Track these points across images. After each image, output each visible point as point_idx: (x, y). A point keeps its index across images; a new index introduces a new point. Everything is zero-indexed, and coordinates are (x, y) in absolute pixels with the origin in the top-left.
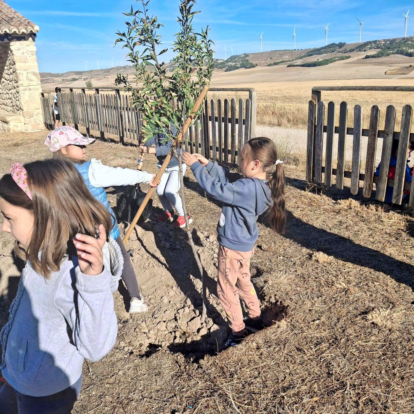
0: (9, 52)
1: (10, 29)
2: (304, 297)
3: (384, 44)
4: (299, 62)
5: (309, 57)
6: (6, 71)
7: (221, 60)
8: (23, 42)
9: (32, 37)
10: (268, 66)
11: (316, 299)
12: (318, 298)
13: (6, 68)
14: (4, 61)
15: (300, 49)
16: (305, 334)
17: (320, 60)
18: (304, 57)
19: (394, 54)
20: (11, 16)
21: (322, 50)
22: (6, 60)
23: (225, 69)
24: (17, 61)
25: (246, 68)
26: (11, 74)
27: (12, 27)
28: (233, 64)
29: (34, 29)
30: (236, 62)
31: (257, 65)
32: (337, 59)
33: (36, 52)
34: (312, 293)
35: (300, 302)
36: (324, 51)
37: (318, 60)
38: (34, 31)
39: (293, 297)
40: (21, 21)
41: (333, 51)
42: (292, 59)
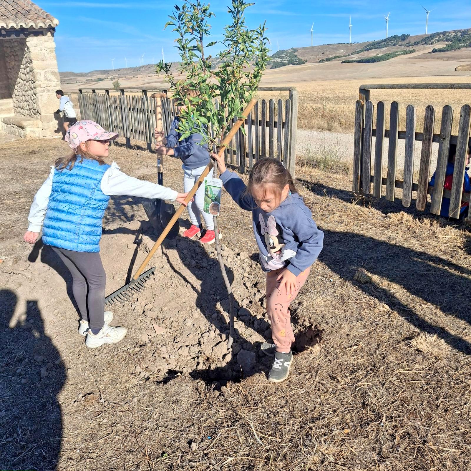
0: (26, 49)
1: (27, 23)
2: (342, 320)
3: (454, 36)
4: (356, 57)
5: (367, 52)
8: (41, 38)
9: (50, 32)
10: (320, 62)
11: (355, 322)
12: (358, 321)
13: (22, 66)
14: (20, 58)
15: (356, 43)
16: (340, 360)
17: (380, 55)
18: (362, 51)
19: (466, 47)
20: (27, 9)
21: (383, 44)
22: (23, 58)
23: (270, 66)
24: (34, 59)
25: (294, 65)
26: (28, 73)
27: (29, 21)
28: (279, 60)
29: (52, 23)
30: (283, 57)
31: (306, 61)
32: (399, 53)
33: (55, 48)
34: (352, 316)
35: (337, 326)
36: (384, 44)
37: (378, 54)
38: (52, 25)
39: (330, 321)
40: (39, 13)
41: (395, 45)
42: (347, 54)
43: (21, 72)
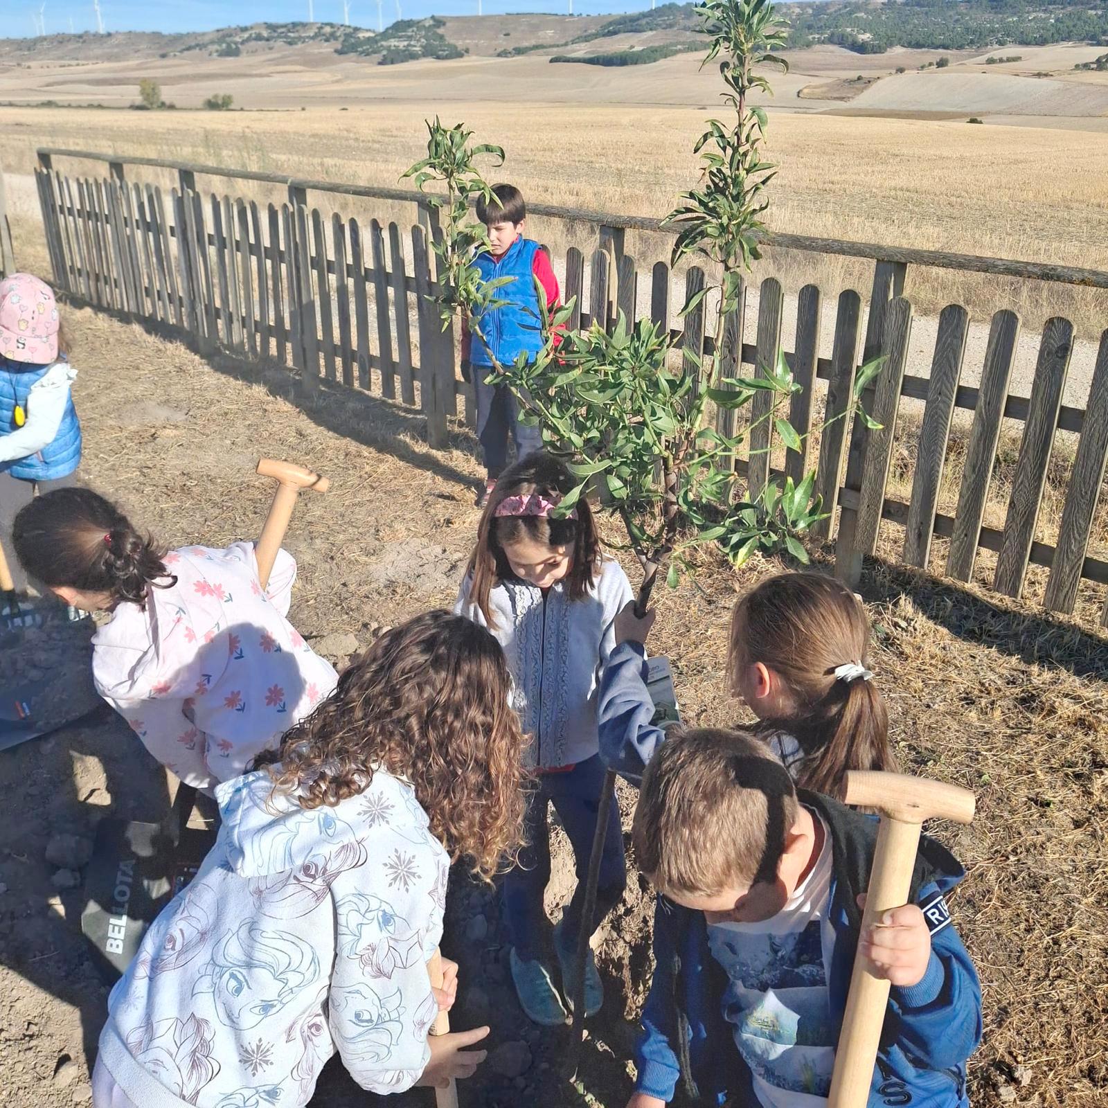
3: (798, 15)
4: (582, 50)
5: (608, 39)
7: (368, 30)
10: (499, 55)
15: (584, 15)
17: (638, 48)
18: (596, 36)
19: (823, 42)
21: (644, 22)
23: (378, 57)
25: (438, 58)
28: (402, 44)
30: (410, 38)
31: (467, 51)
32: (679, 47)
36: (648, 23)
37: (632, 47)
41: (671, 26)
42: (563, 42)
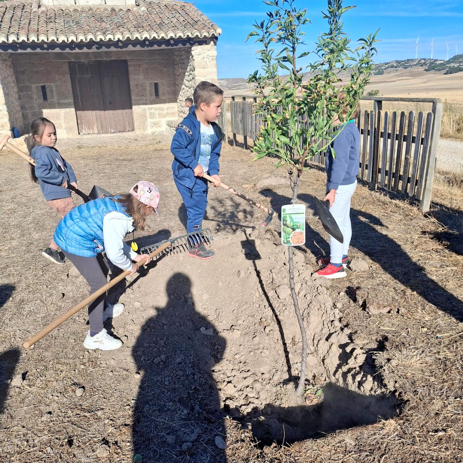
0: (191, 57)
1: (193, 33)
2: (436, 392)
6: (186, 78)
7: (440, 60)
8: (205, 47)
9: (213, 41)
11: (451, 399)
12: (456, 398)
13: (187, 74)
14: (186, 66)
16: (416, 447)
20: (196, 19)
22: (188, 66)
23: (445, 71)
24: (196, 66)
26: (191, 80)
27: (195, 31)
28: (456, 65)
29: (216, 32)
30: (460, 62)
33: (217, 56)
34: (450, 390)
35: (427, 399)
38: (216, 35)
39: (420, 390)
40: (205, 24)
43: (185, 79)
